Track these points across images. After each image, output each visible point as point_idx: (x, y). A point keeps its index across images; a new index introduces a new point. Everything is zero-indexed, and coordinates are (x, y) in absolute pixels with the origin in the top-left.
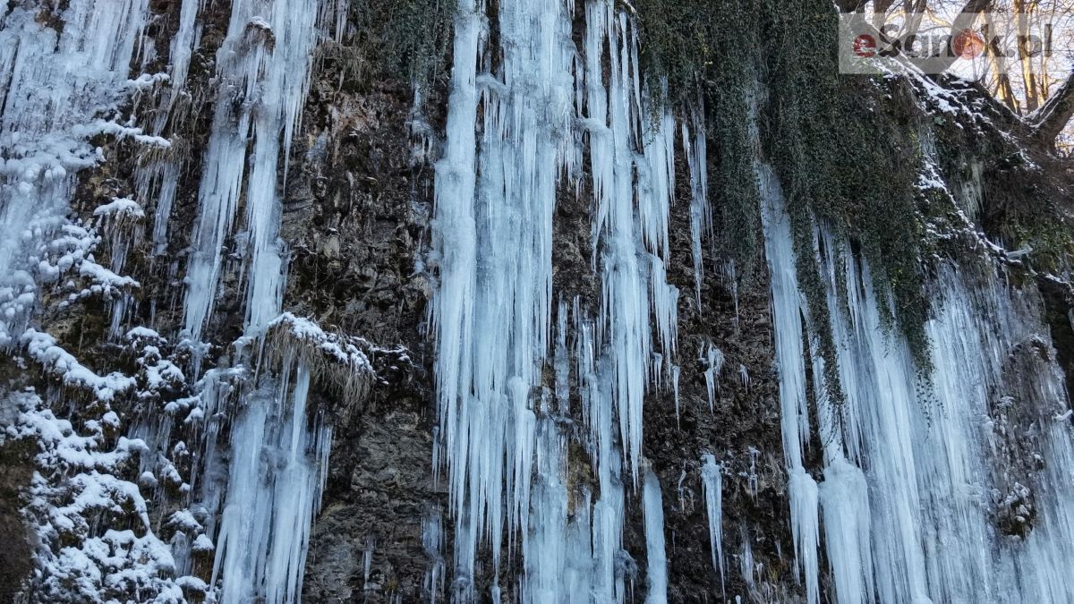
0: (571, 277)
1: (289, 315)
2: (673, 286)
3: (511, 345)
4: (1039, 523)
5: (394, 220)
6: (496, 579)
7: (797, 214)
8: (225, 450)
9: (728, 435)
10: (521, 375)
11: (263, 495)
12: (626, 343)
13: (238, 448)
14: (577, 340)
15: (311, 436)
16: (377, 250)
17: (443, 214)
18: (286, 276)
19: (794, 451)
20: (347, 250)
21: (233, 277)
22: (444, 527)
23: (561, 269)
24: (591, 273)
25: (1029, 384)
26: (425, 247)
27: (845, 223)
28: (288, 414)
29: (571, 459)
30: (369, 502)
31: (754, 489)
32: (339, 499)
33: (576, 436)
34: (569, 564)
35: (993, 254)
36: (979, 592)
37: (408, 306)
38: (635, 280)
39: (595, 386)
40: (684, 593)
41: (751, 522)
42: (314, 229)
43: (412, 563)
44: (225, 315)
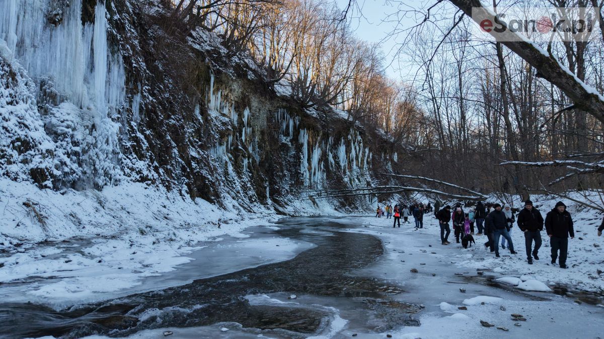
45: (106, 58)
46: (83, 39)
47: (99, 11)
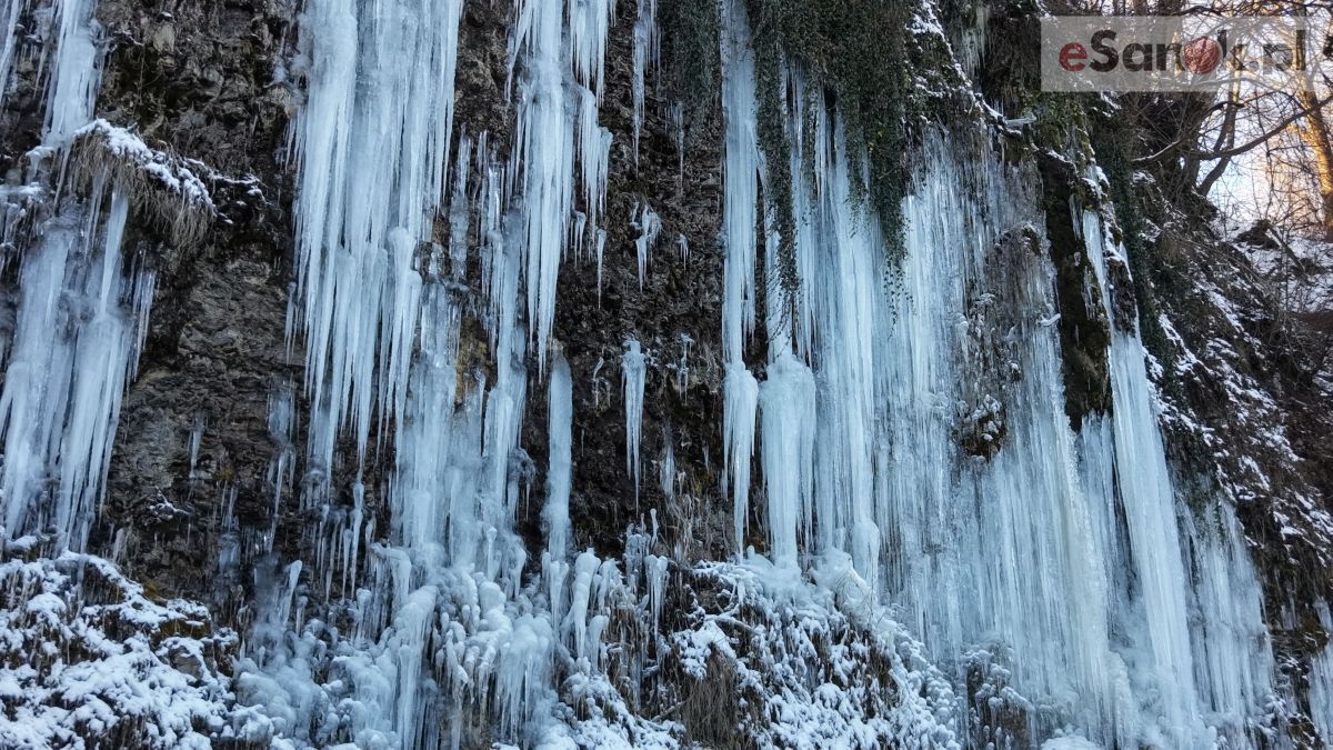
0: (479, 106)
1: (104, 123)
2: (605, 129)
3: (396, 186)
4: (1008, 443)
5: (249, 9)
6: (360, 475)
7: (763, 50)
8: (11, 292)
9: (658, 319)
10: (406, 227)
11: (61, 353)
12: (542, 196)
13: (29, 290)
14: (480, 188)
15: (128, 283)
16: (224, 47)
17: (315, 8)
18: (101, 71)
19: (735, 342)
20: (184, 44)
21: (30, 66)
22: (296, 408)
23: (465, 94)
24: (504, 103)
25: (1015, 280)
26: (288, 49)
27: (820, 67)
28: (97, 252)
29: (463, 335)
30: (200, 371)
31: (683, 384)
32: (159, 364)
33: (471, 308)
34: (452, 461)
35: (990, 120)
36: (931, 519)
37: (262, 124)
38: (558, 117)
39: (499, 247)
40: (589, 502)
41: (676, 424)
42: (141, 12)
43: (253, 449)
44: (17, 116)
45: (1174, 531)
46: (1083, 482)
47: (1122, 364)
